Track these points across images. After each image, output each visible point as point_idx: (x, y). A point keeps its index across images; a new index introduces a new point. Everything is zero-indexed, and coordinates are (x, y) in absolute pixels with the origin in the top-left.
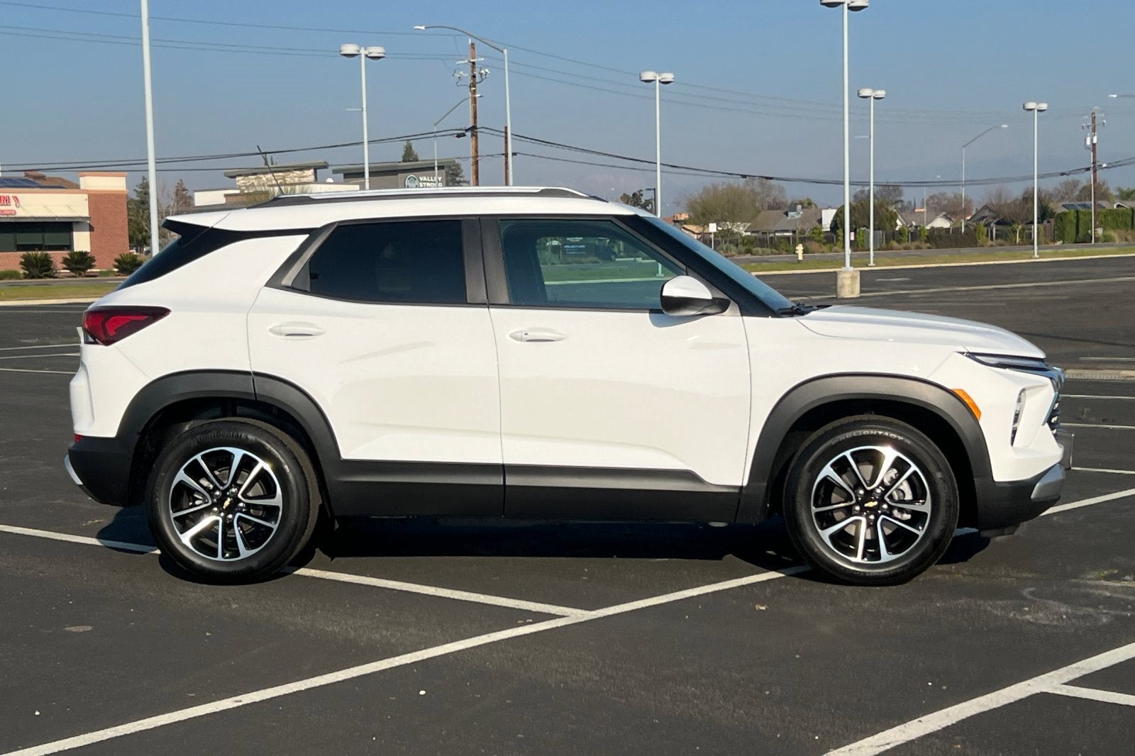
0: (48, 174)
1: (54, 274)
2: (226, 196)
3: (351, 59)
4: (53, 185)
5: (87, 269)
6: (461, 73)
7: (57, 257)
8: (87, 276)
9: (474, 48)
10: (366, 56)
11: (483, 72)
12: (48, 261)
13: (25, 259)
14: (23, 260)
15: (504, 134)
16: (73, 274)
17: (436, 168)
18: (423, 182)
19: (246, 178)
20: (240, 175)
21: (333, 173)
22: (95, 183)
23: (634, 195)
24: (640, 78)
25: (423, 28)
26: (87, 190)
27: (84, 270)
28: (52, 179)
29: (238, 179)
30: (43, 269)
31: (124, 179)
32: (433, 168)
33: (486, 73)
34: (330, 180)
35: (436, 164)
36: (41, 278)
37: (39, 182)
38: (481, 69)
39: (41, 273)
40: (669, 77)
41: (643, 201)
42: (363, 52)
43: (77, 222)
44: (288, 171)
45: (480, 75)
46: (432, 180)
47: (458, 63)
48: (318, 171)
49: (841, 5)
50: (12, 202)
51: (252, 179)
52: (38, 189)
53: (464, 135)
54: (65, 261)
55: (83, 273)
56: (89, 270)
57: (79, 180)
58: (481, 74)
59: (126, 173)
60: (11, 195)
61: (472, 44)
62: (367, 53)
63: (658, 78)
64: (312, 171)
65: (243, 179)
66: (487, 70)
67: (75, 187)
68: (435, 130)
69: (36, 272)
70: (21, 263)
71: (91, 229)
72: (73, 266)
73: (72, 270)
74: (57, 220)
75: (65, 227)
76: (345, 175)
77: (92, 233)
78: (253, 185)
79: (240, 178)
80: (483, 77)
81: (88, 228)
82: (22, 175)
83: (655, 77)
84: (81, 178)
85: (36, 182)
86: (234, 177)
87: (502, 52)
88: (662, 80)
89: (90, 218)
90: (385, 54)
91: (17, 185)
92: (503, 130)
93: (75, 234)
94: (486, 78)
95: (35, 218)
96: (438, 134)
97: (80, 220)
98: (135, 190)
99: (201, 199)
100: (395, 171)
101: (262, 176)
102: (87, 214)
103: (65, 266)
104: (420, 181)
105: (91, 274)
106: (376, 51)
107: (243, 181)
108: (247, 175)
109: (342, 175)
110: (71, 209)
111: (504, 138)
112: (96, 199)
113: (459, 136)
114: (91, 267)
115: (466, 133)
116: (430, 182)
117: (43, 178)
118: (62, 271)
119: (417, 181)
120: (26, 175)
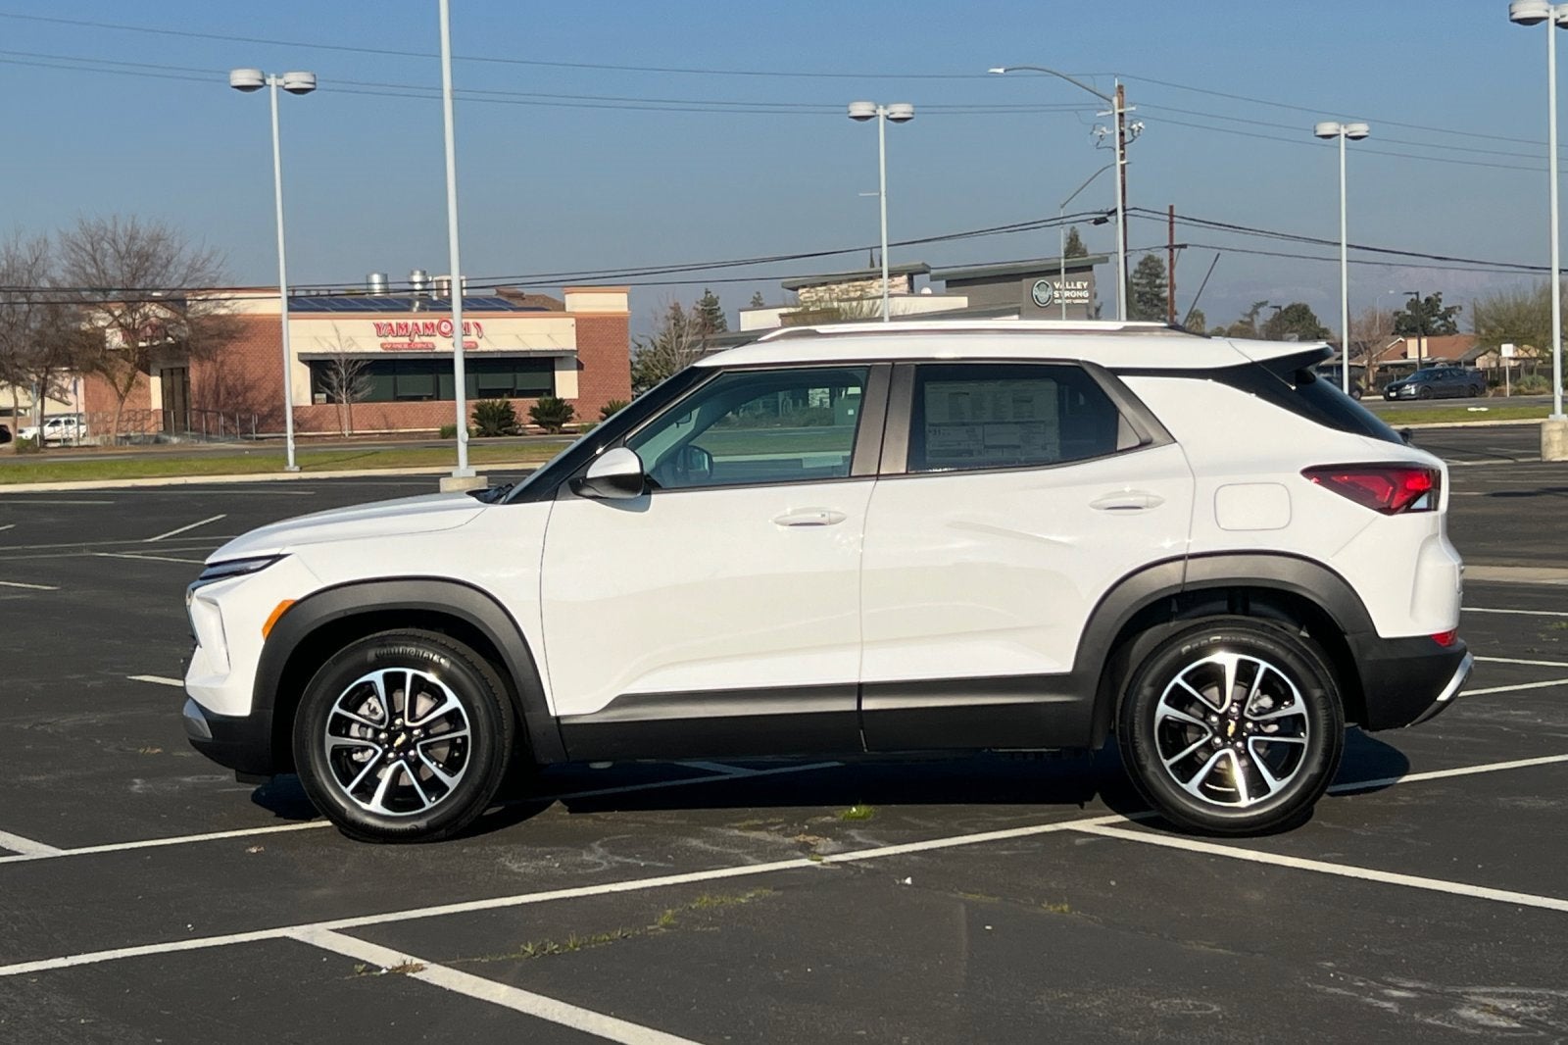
0: (527, 292)
1: (517, 429)
2: (782, 316)
3: (862, 123)
4: (534, 306)
5: (562, 423)
6: (1104, 129)
7: (522, 406)
8: (561, 433)
9: (1122, 93)
10: (887, 117)
11: (1134, 126)
12: (508, 411)
13: (479, 410)
14: (476, 411)
15: (1168, 218)
16: (544, 430)
17: (1063, 270)
18: (1059, 290)
19: (812, 290)
20: (804, 287)
21: (931, 280)
22: (583, 302)
23: (1428, 300)
24: (1315, 132)
25: (1001, 71)
26: (574, 313)
27: (559, 424)
28: (532, 298)
29: (800, 291)
30: (502, 423)
31: (625, 295)
32: (1058, 272)
33: (1140, 128)
34: (927, 291)
35: (1063, 265)
36: (499, 435)
37: (516, 303)
38: (1132, 123)
39: (500, 428)
40: (1360, 129)
41: (1442, 308)
42: (881, 112)
43: (561, 358)
44: (871, 278)
45: (1130, 132)
46: (1073, 287)
47: (1098, 115)
48: (915, 277)
49: (1545, 21)
50: (473, 331)
51: (821, 291)
52: (510, 313)
53: (1105, 220)
54: (534, 412)
55: (556, 428)
56: (564, 425)
57: (564, 299)
58: (1133, 130)
59: (629, 287)
60: (471, 321)
61: (1120, 87)
62: (887, 113)
63: (1343, 131)
64: (905, 278)
65: (808, 292)
66: (1140, 124)
67: (559, 307)
68: (1062, 216)
69: (492, 426)
70: (474, 415)
71: (580, 366)
72: (544, 419)
73: (541, 424)
74: (532, 355)
75: (545, 364)
76: (947, 282)
77: (581, 372)
78: (820, 300)
79: (804, 290)
80: (1136, 134)
81: (575, 366)
82: (492, 292)
83: (1339, 130)
84: (567, 296)
85: (510, 301)
86: (796, 289)
87: (1111, 101)
88: (1350, 135)
89: (577, 351)
90: (913, 113)
91: (483, 307)
92: (1168, 212)
93: (557, 373)
94: (1139, 135)
95: (502, 352)
96: (1065, 220)
97: (563, 354)
98: (694, 308)
99: (749, 321)
100: (1019, 274)
101: (834, 287)
102: (574, 347)
103: (533, 419)
104: (1054, 289)
105: (568, 430)
106: (900, 110)
107: (807, 295)
108: (813, 286)
109: (944, 282)
110: (552, 339)
111: (1168, 223)
112: (586, 325)
113: (1097, 222)
114: (567, 420)
115: (1108, 218)
116: (1070, 290)
117: (520, 296)
118: (528, 426)
119: (1050, 288)
120: (499, 293)
